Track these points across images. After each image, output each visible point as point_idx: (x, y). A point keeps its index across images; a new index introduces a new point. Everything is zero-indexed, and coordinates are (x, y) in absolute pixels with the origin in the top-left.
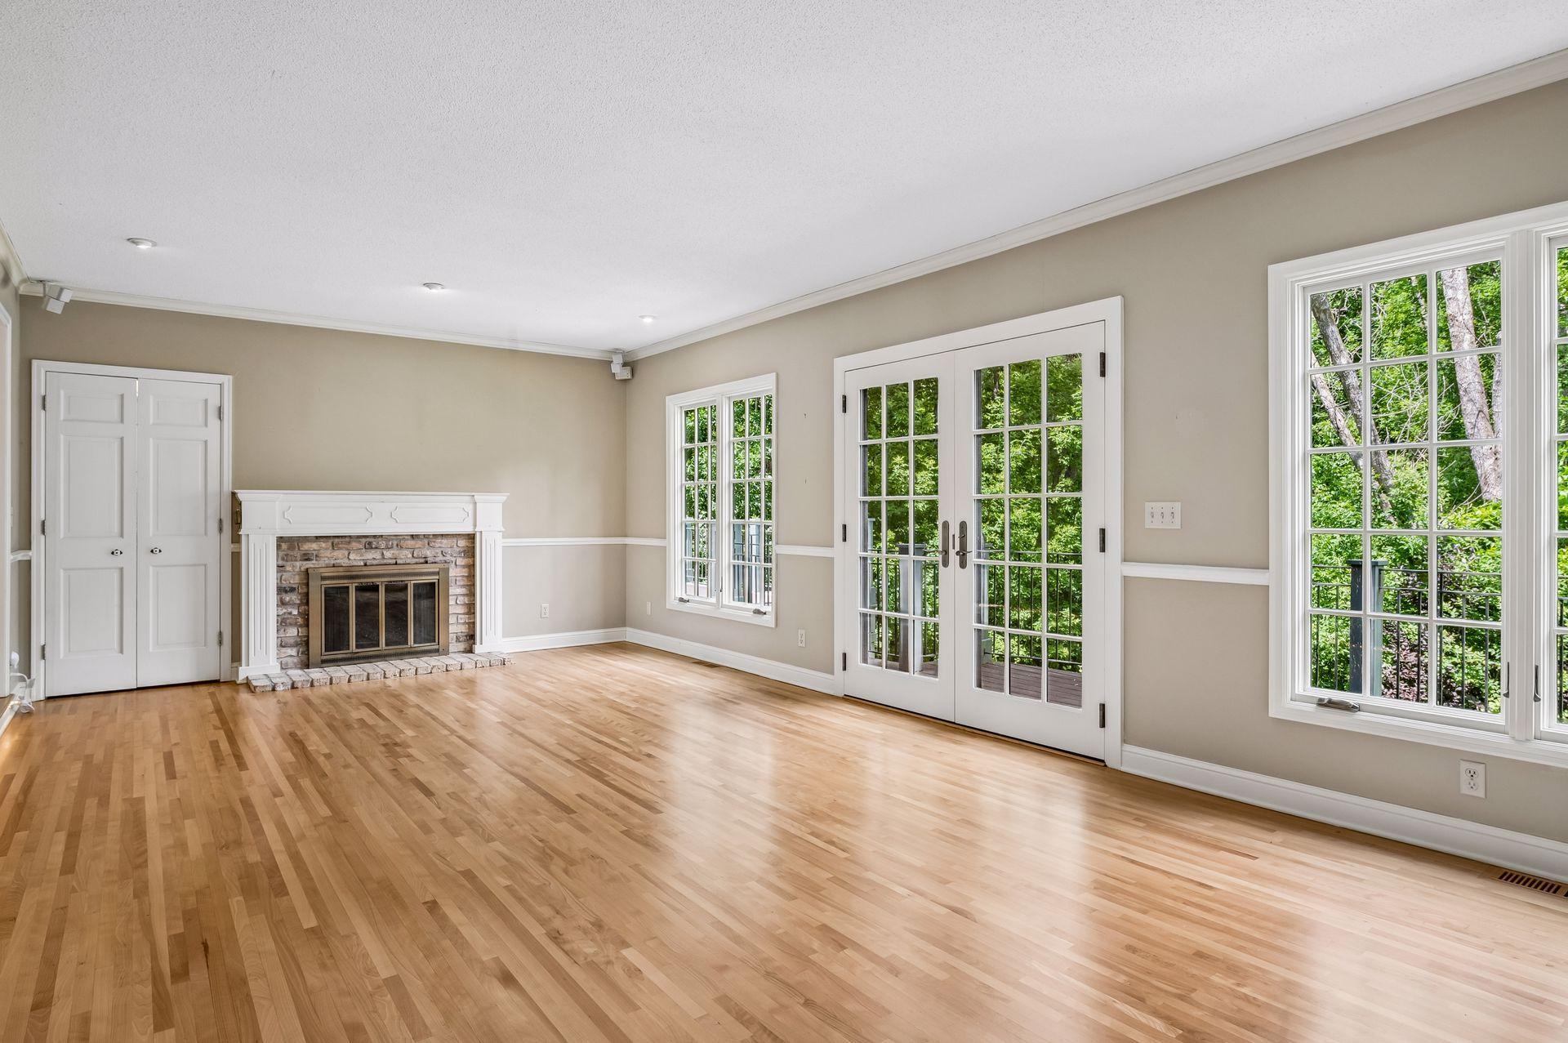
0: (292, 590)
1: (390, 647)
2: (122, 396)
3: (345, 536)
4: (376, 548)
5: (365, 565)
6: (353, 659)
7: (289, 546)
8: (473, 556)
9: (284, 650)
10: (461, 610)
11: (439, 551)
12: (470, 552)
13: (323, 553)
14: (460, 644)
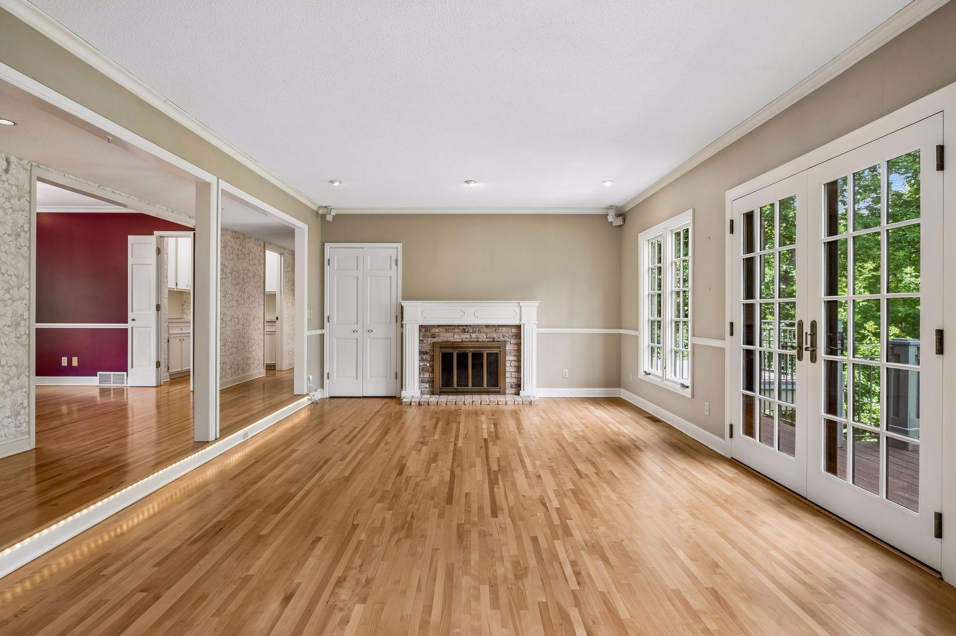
0: (427, 353)
1: (474, 388)
2: (358, 257)
3: (452, 325)
4: (467, 332)
5: (462, 341)
6: (456, 393)
7: (425, 330)
8: (520, 338)
9: (423, 384)
10: (513, 369)
11: (501, 334)
12: (518, 336)
13: (441, 334)
14: (512, 389)
